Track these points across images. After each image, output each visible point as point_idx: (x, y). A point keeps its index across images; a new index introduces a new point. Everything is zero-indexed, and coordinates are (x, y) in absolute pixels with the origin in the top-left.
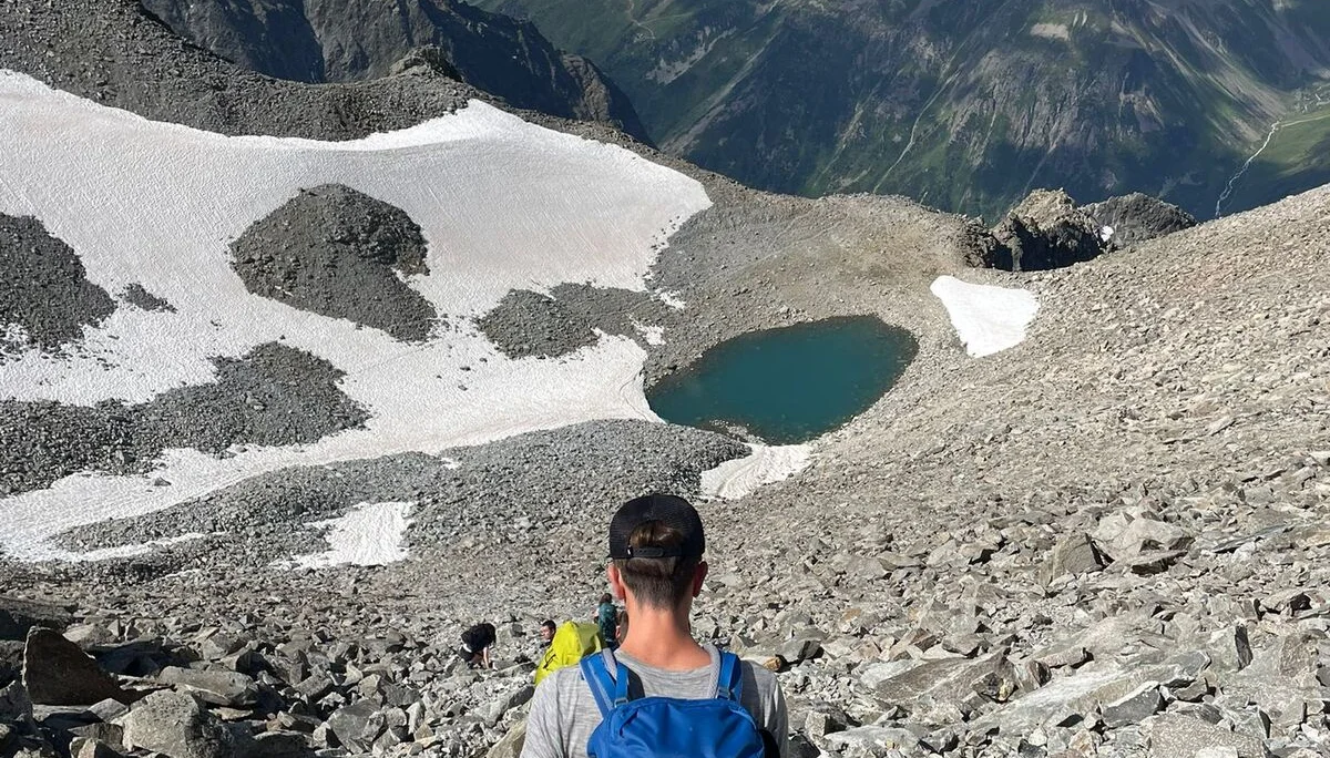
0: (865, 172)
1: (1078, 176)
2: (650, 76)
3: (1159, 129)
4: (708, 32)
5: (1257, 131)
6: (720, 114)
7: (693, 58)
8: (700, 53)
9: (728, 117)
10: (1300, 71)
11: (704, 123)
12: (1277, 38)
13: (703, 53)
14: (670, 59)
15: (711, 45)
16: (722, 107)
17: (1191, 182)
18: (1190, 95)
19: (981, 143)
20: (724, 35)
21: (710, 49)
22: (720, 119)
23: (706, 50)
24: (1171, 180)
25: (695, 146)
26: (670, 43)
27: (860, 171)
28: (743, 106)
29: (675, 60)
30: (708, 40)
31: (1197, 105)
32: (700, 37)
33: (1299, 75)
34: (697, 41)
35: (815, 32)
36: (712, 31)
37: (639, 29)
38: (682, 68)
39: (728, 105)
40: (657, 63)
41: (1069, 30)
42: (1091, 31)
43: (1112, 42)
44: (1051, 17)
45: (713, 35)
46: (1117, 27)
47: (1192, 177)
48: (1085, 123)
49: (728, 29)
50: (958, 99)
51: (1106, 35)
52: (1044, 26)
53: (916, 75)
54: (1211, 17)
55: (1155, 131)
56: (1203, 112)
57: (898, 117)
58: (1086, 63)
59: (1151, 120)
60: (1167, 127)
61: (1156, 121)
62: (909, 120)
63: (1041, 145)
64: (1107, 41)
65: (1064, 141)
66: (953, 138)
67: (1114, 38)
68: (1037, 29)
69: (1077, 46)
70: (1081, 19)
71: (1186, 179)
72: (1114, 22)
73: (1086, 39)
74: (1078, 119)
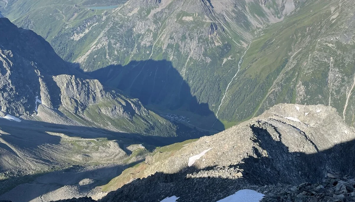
0: (139, 63)
1: (200, 60)
2: (72, 38)
3: (221, 45)
4: (89, 24)
5: (247, 44)
6: (94, 48)
7: (85, 32)
8: (87, 31)
9: (96, 49)
10: (255, 26)
11: (90, 51)
12: (248, 18)
14: (78, 33)
15: (90, 28)
16: (95, 46)
17: (231, 59)
18: (228, 35)
19: (172, 52)
20: (94, 25)
21: (90, 29)
22: (94, 50)
23: (89, 30)
24: (225, 59)
25: (87, 58)
26: (77, 28)
28: (101, 45)
29: (79, 33)
30: (89, 27)
31: (230, 37)
32: (87, 26)
33: (255, 28)
34: (85, 27)
35: (120, 22)
36: (90, 24)
37: (67, 25)
38: (82, 35)
39: (96, 45)
40: (74, 34)
41: (193, 18)
42: (199, 18)
43: (205, 21)
44: (187, 15)
45: (91, 25)
46: (206, 17)
47: (231, 58)
48: (200, 44)
49: (95, 23)
50: (164, 40)
51: (203, 19)
52: (186, 17)
53: (152, 33)
54: (231, 13)
55: (220, 45)
56: (232, 39)
57: (147, 46)
58: (199, 27)
59: (218, 42)
60: (223, 44)
61: (220, 43)
62: (151, 47)
63: (189, 51)
64: (204, 21)
65: (195, 50)
66: (164, 51)
67: (206, 19)
68: (184, 18)
69: (196, 23)
70: (196, 15)
71: (229, 58)
72: (205, 15)
73: (198, 21)
74: (198, 43)
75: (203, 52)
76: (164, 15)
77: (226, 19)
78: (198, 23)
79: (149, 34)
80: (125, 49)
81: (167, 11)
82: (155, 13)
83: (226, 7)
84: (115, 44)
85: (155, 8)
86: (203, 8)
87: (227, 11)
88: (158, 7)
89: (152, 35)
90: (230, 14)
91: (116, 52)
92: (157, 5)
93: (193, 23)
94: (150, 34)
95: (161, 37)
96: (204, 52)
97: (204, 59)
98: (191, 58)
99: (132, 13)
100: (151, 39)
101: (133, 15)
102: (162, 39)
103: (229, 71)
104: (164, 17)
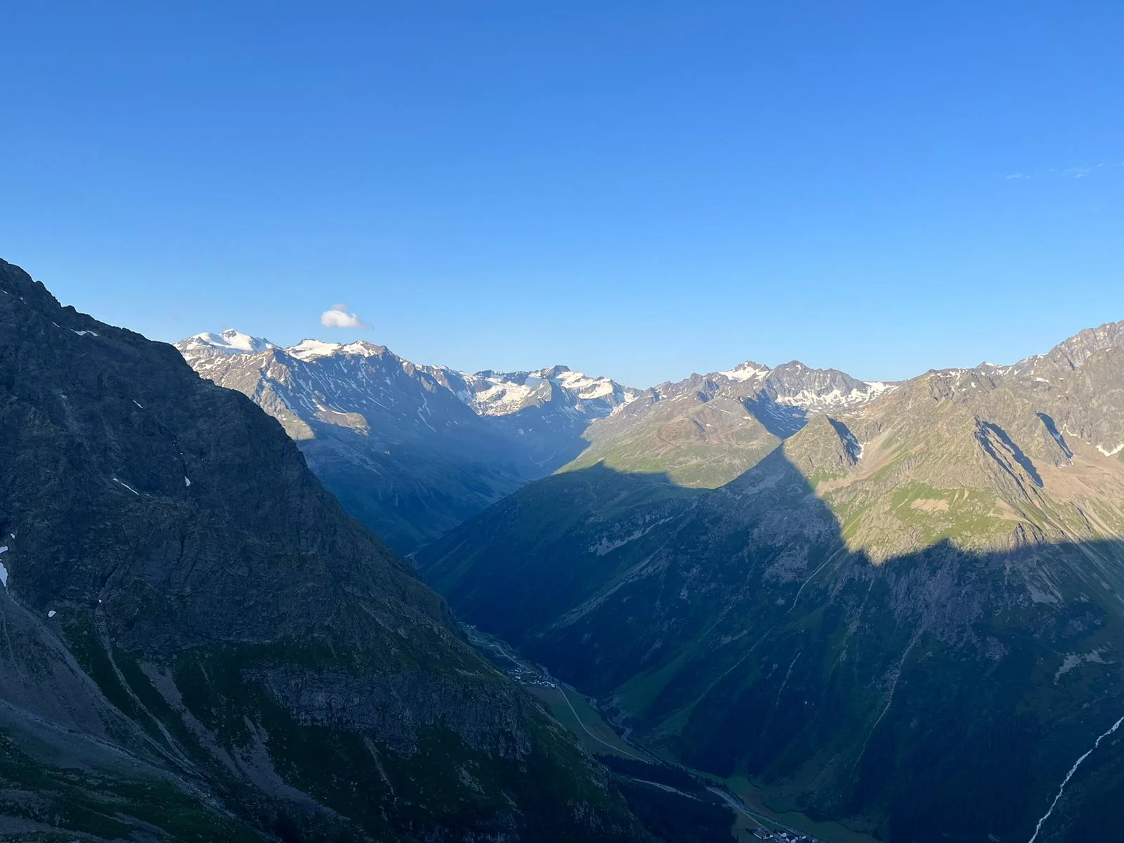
0: (745, 632)
1: (961, 645)
2: (592, 549)
3: (1056, 601)
4: (648, 517)
7: (630, 538)
8: (637, 535)
9: (637, 580)
13: (640, 535)
14: (611, 538)
15: (649, 529)
17: (1101, 661)
18: (1095, 575)
19: (858, 606)
20: (662, 523)
21: (646, 532)
22: (631, 581)
23: (643, 532)
24: (1074, 657)
25: (606, 603)
26: (613, 526)
27: (741, 630)
28: (651, 571)
29: (615, 538)
30: (647, 525)
31: (1105, 585)
32: (640, 522)
34: (636, 524)
35: (718, 510)
36: (651, 518)
38: (620, 544)
40: (600, 539)
41: (950, 503)
42: (973, 505)
43: (996, 515)
44: (931, 494)
45: (652, 521)
46: (1001, 503)
47: (1101, 655)
48: (968, 588)
49: (665, 518)
50: (841, 568)
51: (989, 509)
52: (924, 500)
53: (806, 547)
54: (1118, 511)
55: (1051, 603)
56: (1112, 591)
57: (783, 582)
58: (969, 534)
59: (1045, 591)
60: (1066, 600)
61: (1052, 594)
62: (794, 586)
63: (921, 611)
64: (991, 514)
65: (944, 606)
66: (832, 602)
67: (999, 511)
68: (918, 503)
69: (958, 518)
70: (962, 495)
71: (1094, 657)
72: (998, 499)
73: (967, 512)
74: (958, 585)
75: (975, 616)
76: (860, 498)
77: (1096, 527)
78: (967, 521)
79: (798, 548)
80: (713, 585)
81: (869, 487)
82: (831, 490)
83: (1102, 493)
84: (688, 568)
85: (834, 476)
86: (992, 476)
87: (1101, 502)
88: (844, 477)
89: (806, 552)
90: (1114, 514)
91: (684, 594)
92: (842, 469)
93: (946, 520)
94: (801, 547)
95: (834, 561)
96: (978, 618)
97: (978, 645)
98: (925, 637)
99: (757, 488)
100: (800, 563)
101: (761, 492)
102: (837, 566)
103: (1085, 705)
104: (857, 503)
